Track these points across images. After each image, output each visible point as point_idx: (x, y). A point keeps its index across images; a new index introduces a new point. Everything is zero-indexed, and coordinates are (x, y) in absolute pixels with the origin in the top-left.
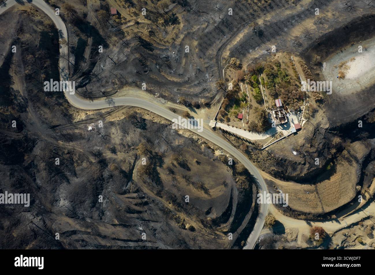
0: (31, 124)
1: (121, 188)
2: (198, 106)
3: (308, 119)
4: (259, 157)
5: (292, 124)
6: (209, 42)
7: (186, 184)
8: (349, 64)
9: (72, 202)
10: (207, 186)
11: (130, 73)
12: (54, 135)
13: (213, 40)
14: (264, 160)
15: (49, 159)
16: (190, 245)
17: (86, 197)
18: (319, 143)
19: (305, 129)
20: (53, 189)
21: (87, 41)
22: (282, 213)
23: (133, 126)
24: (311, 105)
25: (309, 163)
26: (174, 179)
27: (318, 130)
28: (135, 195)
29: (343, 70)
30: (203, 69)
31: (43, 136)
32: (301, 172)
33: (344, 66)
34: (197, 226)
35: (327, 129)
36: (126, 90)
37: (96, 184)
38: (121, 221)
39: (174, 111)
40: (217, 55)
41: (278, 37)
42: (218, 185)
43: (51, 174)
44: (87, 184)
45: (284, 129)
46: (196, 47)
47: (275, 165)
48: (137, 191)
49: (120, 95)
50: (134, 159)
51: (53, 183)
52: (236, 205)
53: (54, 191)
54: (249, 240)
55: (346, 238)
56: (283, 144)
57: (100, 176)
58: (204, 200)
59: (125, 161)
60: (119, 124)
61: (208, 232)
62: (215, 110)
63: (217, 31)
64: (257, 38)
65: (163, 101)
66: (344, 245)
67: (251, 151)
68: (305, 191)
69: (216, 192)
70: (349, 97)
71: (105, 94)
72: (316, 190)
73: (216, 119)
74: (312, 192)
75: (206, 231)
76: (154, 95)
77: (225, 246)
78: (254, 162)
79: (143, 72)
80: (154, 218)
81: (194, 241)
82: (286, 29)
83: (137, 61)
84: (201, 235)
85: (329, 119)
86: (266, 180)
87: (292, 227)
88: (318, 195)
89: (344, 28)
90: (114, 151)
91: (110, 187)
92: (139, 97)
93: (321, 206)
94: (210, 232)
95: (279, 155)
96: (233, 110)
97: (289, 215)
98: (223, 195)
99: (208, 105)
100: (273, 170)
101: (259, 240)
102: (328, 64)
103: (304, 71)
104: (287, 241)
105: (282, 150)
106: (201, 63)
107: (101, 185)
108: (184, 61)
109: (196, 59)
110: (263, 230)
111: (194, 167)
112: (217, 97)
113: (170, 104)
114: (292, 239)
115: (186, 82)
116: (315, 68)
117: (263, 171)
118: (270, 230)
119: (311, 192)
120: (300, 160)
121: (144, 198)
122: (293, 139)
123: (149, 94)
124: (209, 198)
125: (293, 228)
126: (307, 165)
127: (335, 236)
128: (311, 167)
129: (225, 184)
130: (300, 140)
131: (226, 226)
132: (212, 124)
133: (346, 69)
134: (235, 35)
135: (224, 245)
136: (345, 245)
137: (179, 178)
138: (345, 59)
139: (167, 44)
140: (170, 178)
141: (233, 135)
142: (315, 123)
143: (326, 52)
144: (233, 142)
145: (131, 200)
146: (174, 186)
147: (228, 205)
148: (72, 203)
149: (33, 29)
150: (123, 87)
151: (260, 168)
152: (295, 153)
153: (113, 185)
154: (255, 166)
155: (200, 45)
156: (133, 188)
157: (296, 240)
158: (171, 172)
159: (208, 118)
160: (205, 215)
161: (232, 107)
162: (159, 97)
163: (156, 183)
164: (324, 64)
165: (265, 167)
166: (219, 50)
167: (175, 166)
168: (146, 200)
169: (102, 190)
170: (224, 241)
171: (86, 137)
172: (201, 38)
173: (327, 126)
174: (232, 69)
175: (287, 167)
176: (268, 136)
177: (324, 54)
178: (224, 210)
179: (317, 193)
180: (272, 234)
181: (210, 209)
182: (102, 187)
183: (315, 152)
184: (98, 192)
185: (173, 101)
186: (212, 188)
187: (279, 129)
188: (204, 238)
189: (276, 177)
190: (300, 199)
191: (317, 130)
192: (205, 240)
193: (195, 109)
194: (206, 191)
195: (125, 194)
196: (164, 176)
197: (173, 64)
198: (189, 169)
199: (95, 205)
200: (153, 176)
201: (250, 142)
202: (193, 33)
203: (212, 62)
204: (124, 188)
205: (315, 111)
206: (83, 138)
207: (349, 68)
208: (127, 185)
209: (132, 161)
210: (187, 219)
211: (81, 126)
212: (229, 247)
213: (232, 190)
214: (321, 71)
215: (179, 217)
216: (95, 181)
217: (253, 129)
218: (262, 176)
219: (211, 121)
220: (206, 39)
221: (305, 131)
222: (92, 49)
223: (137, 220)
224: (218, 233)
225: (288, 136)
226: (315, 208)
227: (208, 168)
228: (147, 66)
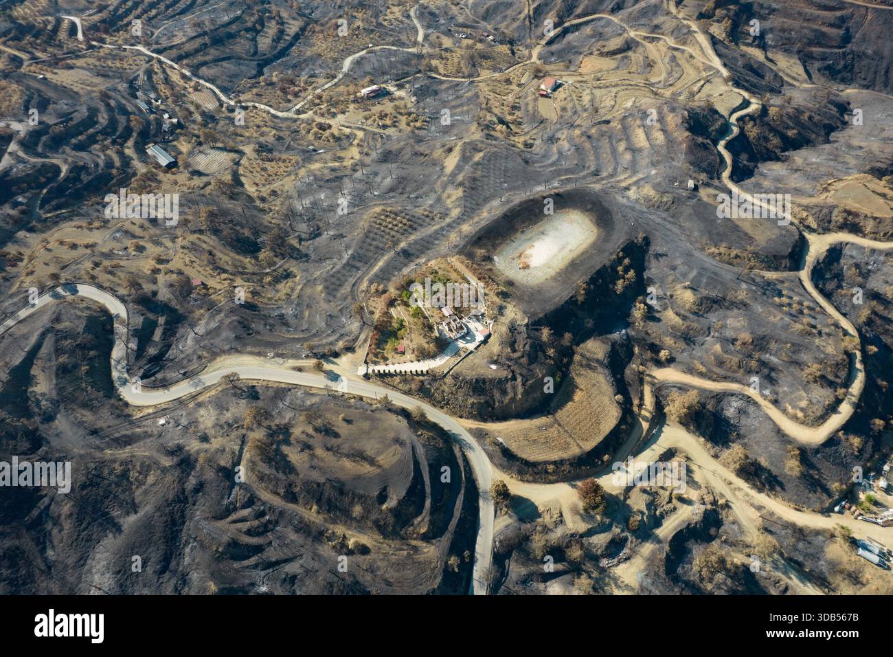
0: (57, 435)
1: (219, 503)
2: (336, 355)
3: (495, 319)
4: (443, 391)
5: (476, 333)
6: (338, 283)
7: (335, 458)
8: (528, 252)
9: (119, 572)
10: (370, 452)
11: (227, 339)
12: (97, 442)
13: (343, 279)
14: (452, 393)
15: (82, 489)
16: (366, 583)
17: (150, 550)
18: (523, 345)
19: (495, 332)
20: (81, 559)
21: (158, 320)
22: (517, 479)
23: (234, 398)
24: (492, 303)
25: (521, 375)
26: (313, 456)
27: (516, 329)
28: (246, 512)
29: (523, 259)
30: (335, 313)
31: (75, 450)
32: (515, 394)
33: (523, 256)
34: (370, 541)
35: (527, 325)
36: (221, 361)
37: (171, 513)
38: (222, 583)
39: (300, 369)
40: (352, 291)
41: (429, 251)
42: (389, 446)
43: (81, 525)
44: (154, 517)
45: (468, 342)
46: (322, 292)
47: (471, 394)
48: (251, 502)
49: (211, 370)
50: (240, 443)
51: (83, 544)
52: (427, 473)
53: (82, 562)
54: (478, 548)
55: (651, 498)
56: (472, 360)
57: (179, 494)
58: (370, 478)
59: (224, 450)
60: (210, 402)
61: (393, 546)
62: (362, 353)
63: (348, 268)
64: (402, 259)
65: (280, 360)
66: (655, 513)
67: (429, 386)
68: (539, 428)
69: (388, 458)
70: (542, 284)
71: (186, 376)
72: (556, 421)
73: (366, 362)
74: (552, 426)
75: (389, 546)
76: (266, 356)
77: (433, 564)
78: (442, 408)
79: (245, 336)
80: (288, 553)
81: (372, 572)
82: (437, 242)
83: (236, 323)
84: (381, 557)
85: (525, 312)
86: (470, 431)
87: (547, 499)
88: (563, 428)
89: (503, 218)
90: (205, 439)
91: (198, 513)
92: (243, 365)
93: (575, 444)
94: (397, 546)
95: (471, 375)
96: (389, 346)
97: (531, 478)
98: (400, 461)
99: (350, 349)
100: (473, 404)
101: (497, 543)
102: (501, 258)
103: (467, 267)
104: (546, 529)
105: (472, 368)
106: (332, 308)
107: (182, 511)
108: (307, 313)
109: (324, 305)
110: (497, 521)
111: (342, 429)
112: (362, 337)
113: (292, 362)
114: (553, 520)
115: (314, 335)
116: (484, 263)
117: (461, 417)
118: (510, 517)
119: (547, 427)
120: (504, 374)
121: (262, 514)
122: (484, 350)
123: (257, 358)
124: (378, 471)
125: (549, 502)
126: (519, 379)
127: (629, 498)
128: (527, 381)
129: (401, 443)
130: (495, 347)
131: (423, 520)
132: (362, 370)
133: (526, 257)
134: (372, 266)
135: (431, 563)
136: (658, 513)
137: (319, 452)
138: (521, 249)
139: (280, 302)
140: (305, 456)
141: (396, 374)
142: (507, 322)
143: (492, 246)
144: (400, 386)
145: (239, 525)
146: (313, 467)
147: (412, 474)
148: (119, 576)
149: (76, 315)
150: (215, 359)
151: (454, 414)
152: (494, 367)
153: (204, 505)
154: (446, 413)
155: (326, 288)
156: (242, 497)
157: (561, 521)
158: (307, 447)
159: (355, 365)
160: (377, 506)
161: (386, 342)
162: (273, 357)
163: (283, 472)
164: (496, 258)
165: (460, 406)
166: (354, 285)
167: (312, 436)
168: (267, 517)
169: (184, 523)
170: (427, 555)
171: (156, 433)
172: (326, 280)
173: (526, 321)
174: (376, 299)
175: (492, 393)
176: (448, 358)
177: (490, 247)
178: (408, 484)
179: (559, 425)
180: (516, 524)
181: (385, 489)
182: (183, 516)
183: (523, 357)
184: (175, 529)
185: (296, 356)
186: (379, 453)
187: (461, 344)
188: (388, 560)
189: (485, 421)
190: (534, 441)
191: (513, 328)
192: (392, 565)
193: (332, 359)
194: (372, 461)
195: (227, 517)
196: (294, 456)
197: (292, 321)
198: (337, 435)
199: (168, 565)
200: (277, 463)
201: (422, 374)
202: (315, 279)
203: (347, 301)
204: (225, 502)
205: (501, 309)
206: (151, 436)
207: (531, 256)
208: (230, 494)
209: (237, 448)
210: (350, 532)
211: (145, 423)
212: (441, 564)
213: (413, 448)
214: (494, 265)
215: (333, 533)
216: (169, 505)
217: (423, 355)
218: (463, 426)
219: (360, 368)
220: (333, 280)
221: (496, 335)
222: (164, 329)
223: (254, 572)
224: (414, 543)
225: (476, 349)
226: (566, 447)
227: (366, 425)
228: (252, 329)
